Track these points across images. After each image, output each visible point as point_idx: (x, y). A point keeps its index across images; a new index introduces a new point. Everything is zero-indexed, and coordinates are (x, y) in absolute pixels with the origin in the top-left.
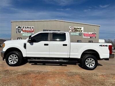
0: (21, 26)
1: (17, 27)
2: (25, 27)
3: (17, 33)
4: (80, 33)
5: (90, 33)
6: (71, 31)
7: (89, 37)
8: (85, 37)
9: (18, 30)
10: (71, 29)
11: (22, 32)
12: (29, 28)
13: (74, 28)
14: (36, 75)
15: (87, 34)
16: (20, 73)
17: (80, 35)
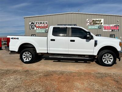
0: (34, 22)
1: (30, 23)
2: (39, 23)
3: (30, 29)
4: (99, 26)
5: (111, 25)
6: (88, 24)
7: (111, 30)
8: (105, 30)
9: (31, 27)
10: (88, 21)
11: (35, 28)
12: (43, 23)
13: (92, 21)
14: (59, 76)
15: (107, 27)
16: (41, 74)
17: (100, 28)
